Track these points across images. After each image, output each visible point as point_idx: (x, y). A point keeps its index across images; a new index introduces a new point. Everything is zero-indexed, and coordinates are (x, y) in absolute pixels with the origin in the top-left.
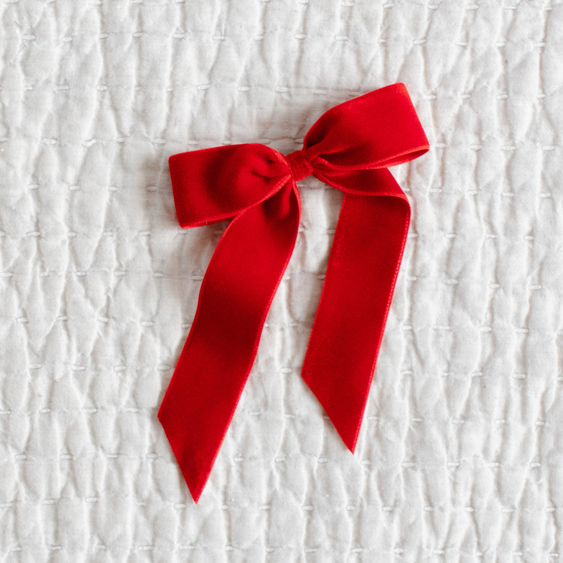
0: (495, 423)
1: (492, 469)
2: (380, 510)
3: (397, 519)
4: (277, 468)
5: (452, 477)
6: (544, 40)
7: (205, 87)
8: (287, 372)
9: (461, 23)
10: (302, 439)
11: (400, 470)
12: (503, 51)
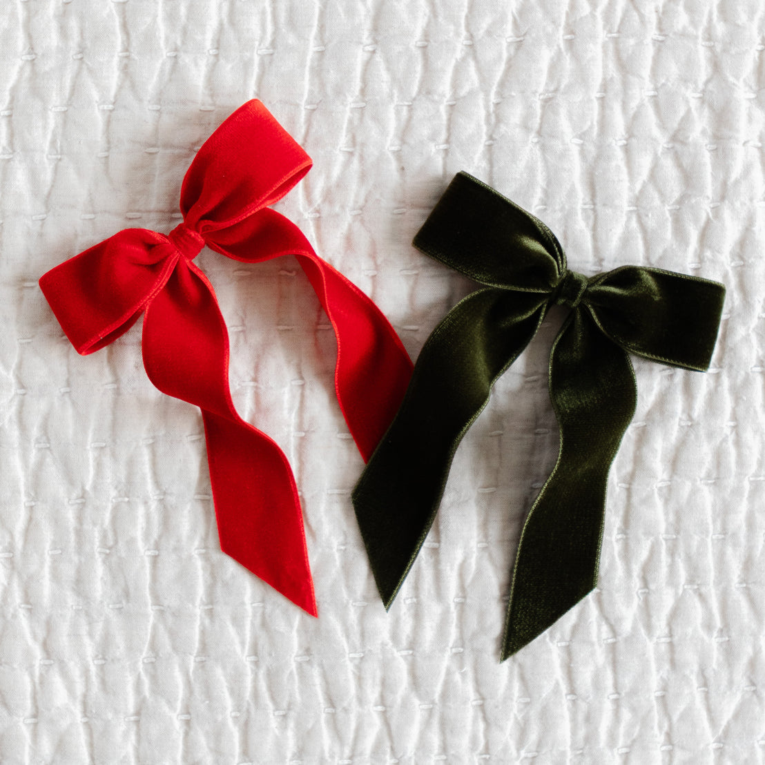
0: (405, 603)
1: (405, 657)
2: (271, 716)
3: (291, 724)
4: (146, 670)
5: (355, 671)
6: (447, 141)
7: (41, 216)
8: (153, 554)
9: (345, 126)
10: (173, 634)
11: (293, 666)
12: (398, 155)
